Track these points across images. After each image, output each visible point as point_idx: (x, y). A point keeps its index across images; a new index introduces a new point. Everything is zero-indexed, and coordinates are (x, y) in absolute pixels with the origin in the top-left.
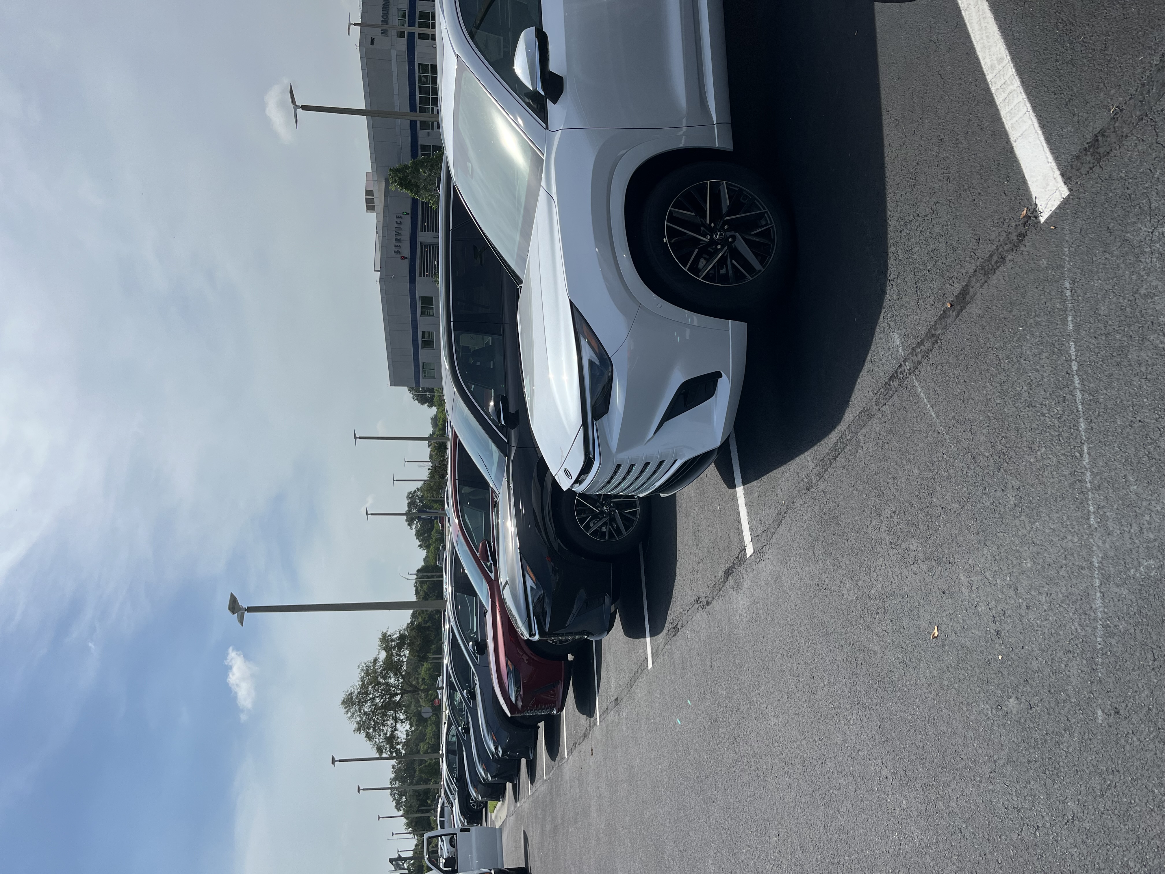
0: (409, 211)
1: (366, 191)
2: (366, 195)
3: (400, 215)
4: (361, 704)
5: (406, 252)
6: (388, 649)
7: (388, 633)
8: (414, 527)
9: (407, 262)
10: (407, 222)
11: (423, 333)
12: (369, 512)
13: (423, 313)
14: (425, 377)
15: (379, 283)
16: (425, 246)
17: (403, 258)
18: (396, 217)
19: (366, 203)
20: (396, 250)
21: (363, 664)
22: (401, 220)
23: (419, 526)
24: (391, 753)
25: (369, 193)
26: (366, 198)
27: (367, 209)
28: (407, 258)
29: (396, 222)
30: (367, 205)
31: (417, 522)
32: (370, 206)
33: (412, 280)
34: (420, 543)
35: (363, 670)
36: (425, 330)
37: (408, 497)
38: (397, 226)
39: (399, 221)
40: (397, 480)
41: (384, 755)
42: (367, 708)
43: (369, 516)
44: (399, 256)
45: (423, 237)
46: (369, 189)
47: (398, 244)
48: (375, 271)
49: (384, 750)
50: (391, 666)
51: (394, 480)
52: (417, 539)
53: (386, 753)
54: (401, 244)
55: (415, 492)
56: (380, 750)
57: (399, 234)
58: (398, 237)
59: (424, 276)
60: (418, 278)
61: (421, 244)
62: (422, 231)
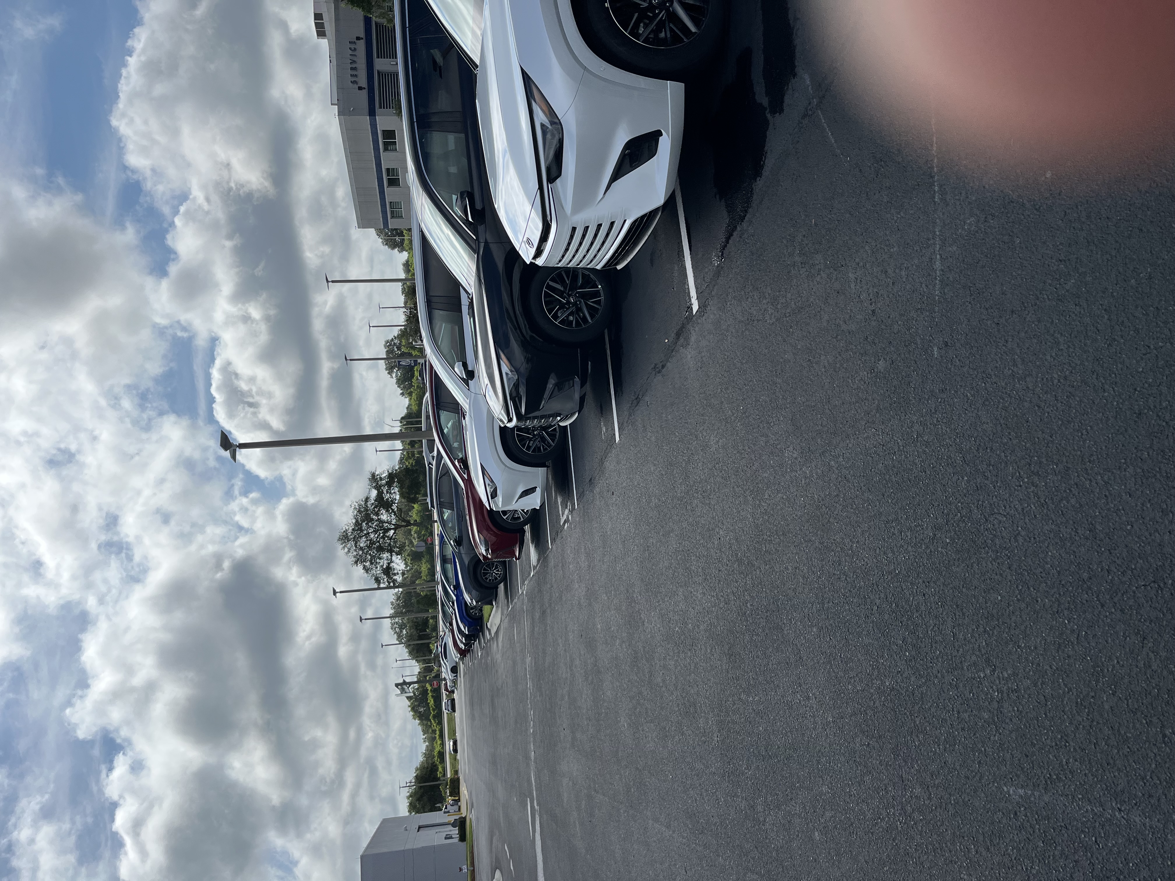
0: (362, 35)
1: (315, 14)
2: (315, 20)
3: (353, 41)
4: (356, 540)
5: (363, 81)
6: (378, 488)
7: (377, 473)
8: (394, 375)
9: (364, 93)
10: (361, 46)
11: (388, 170)
12: (348, 359)
13: (386, 149)
14: (392, 217)
15: (337, 117)
16: (382, 74)
17: (360, 88)
18: (350, 42)
19: (316, 28)
20: (353, 80)
21: (355, 503)
22: (355, 46)
23: (399, 374)
24: (389, 583)
25: (318, 16)
26: (315, 23)
27: (318, 36)
28: (364, 88)
29: (350, 49)
30: (317, 31)
31: (397, 371)
32: (321, 31)
33: (372, 113)
34: (401, 391)
35: (355, 508)
36: (390, 167)
37: (385, 346)
38: (350, 52)
39: (353, 46)
40: (373, 327)
41: (382, 585)
42: (362, 543)
44: (356, 86)
45: (381, 64)
46: (318, 12)
47: (354, 73)
48: (332, 104)
49: (382, 581)
50: (383, 503)
51: (370, 327)
52: (398, 387)
53: (384, 583)
54: (357, 73)
55: (392, 340)
56: (377, 580)
57: (354, 62)
58: (354, 66)
59: (384, 108)
60: (378, 110)
61: (378, 72)
62: (378, 57)
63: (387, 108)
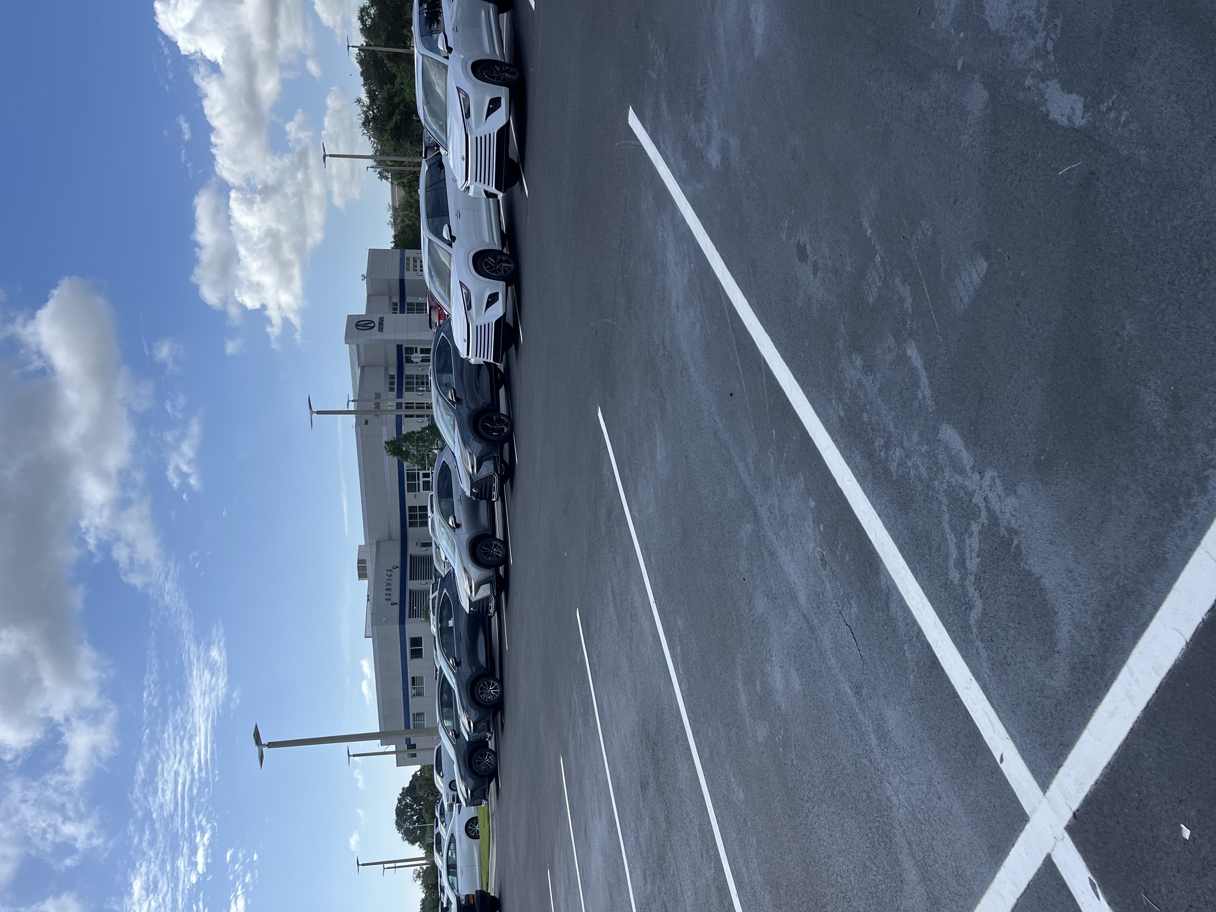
0: (398, 564)
1: (358, 560)
2: (358, 564)
3: (390, 569)
5: (396, 598)
9: (397, 608)
10: (397, 573)
11: (413, 678)
12: (360, 863)
13: (413, 659)
16: (414, 591)
17: (393, 604)
18: (387, 570)
19: (359, 571)
20: (387, 598)
22: (391, 573)
25: (360, 561)
26: (358, 567)
27: (359, 577)
28: (397, 604)
29: (387, 575)
30: (359, 574)
32: (362, 574)
33: (402, 622)
38: (388, 578)
39: (389, 573)
43: (360, 867)
44: (389, 602)
45: (412, 585)
46: (361, 558)
47: (389, 592)
54: (391, 593)
57: (389, 584)
58: (389, 587)
59: (413, 617)
60: (407, 620)
61: (410, 591)
62: (411, 580)
63: (416, 617)
